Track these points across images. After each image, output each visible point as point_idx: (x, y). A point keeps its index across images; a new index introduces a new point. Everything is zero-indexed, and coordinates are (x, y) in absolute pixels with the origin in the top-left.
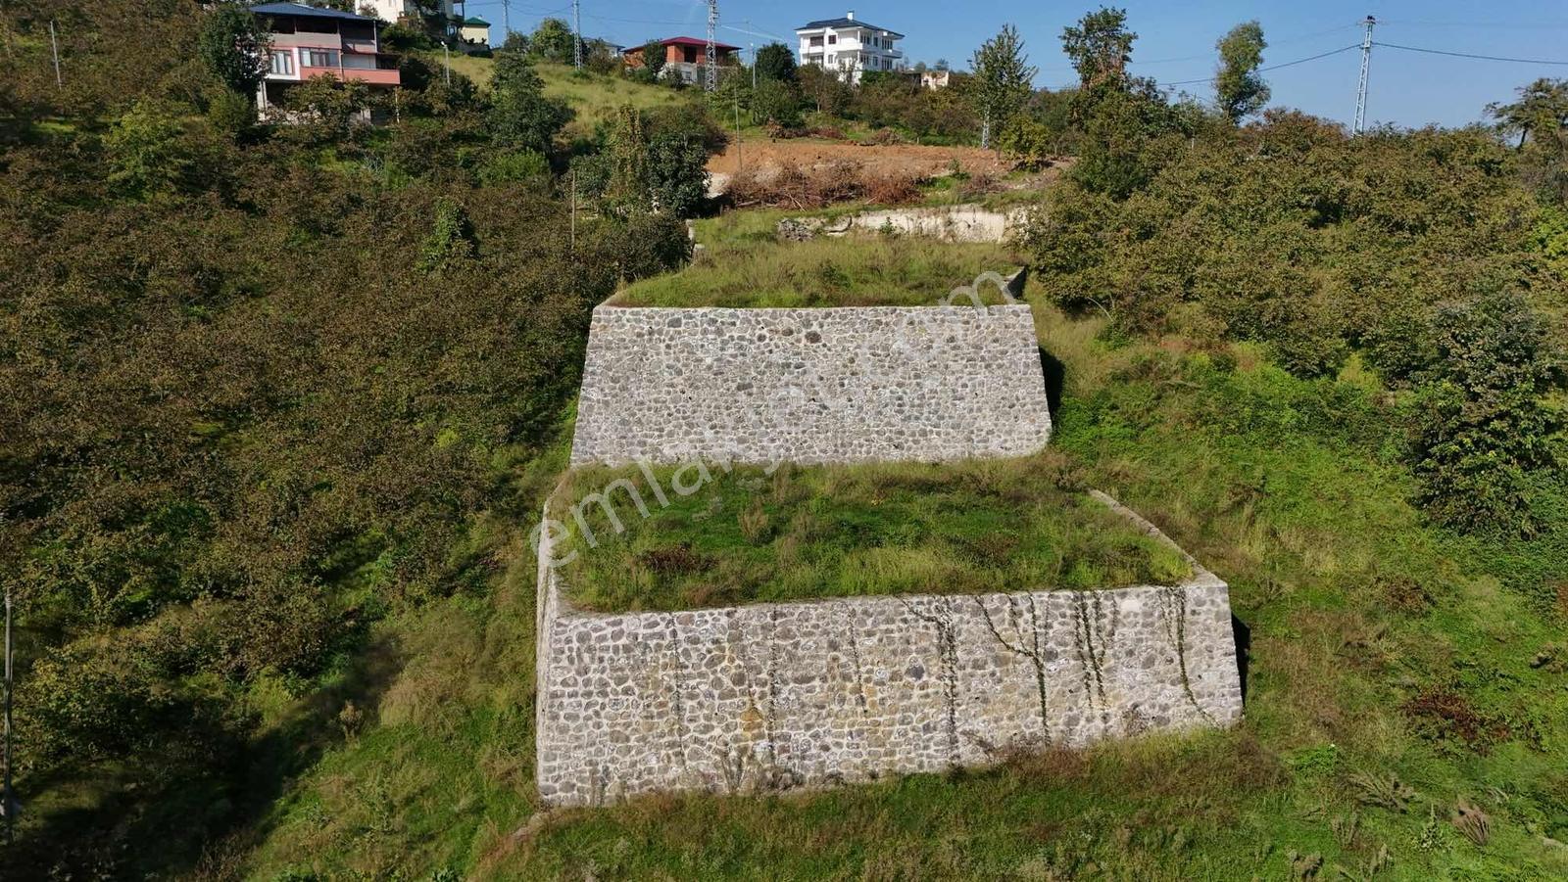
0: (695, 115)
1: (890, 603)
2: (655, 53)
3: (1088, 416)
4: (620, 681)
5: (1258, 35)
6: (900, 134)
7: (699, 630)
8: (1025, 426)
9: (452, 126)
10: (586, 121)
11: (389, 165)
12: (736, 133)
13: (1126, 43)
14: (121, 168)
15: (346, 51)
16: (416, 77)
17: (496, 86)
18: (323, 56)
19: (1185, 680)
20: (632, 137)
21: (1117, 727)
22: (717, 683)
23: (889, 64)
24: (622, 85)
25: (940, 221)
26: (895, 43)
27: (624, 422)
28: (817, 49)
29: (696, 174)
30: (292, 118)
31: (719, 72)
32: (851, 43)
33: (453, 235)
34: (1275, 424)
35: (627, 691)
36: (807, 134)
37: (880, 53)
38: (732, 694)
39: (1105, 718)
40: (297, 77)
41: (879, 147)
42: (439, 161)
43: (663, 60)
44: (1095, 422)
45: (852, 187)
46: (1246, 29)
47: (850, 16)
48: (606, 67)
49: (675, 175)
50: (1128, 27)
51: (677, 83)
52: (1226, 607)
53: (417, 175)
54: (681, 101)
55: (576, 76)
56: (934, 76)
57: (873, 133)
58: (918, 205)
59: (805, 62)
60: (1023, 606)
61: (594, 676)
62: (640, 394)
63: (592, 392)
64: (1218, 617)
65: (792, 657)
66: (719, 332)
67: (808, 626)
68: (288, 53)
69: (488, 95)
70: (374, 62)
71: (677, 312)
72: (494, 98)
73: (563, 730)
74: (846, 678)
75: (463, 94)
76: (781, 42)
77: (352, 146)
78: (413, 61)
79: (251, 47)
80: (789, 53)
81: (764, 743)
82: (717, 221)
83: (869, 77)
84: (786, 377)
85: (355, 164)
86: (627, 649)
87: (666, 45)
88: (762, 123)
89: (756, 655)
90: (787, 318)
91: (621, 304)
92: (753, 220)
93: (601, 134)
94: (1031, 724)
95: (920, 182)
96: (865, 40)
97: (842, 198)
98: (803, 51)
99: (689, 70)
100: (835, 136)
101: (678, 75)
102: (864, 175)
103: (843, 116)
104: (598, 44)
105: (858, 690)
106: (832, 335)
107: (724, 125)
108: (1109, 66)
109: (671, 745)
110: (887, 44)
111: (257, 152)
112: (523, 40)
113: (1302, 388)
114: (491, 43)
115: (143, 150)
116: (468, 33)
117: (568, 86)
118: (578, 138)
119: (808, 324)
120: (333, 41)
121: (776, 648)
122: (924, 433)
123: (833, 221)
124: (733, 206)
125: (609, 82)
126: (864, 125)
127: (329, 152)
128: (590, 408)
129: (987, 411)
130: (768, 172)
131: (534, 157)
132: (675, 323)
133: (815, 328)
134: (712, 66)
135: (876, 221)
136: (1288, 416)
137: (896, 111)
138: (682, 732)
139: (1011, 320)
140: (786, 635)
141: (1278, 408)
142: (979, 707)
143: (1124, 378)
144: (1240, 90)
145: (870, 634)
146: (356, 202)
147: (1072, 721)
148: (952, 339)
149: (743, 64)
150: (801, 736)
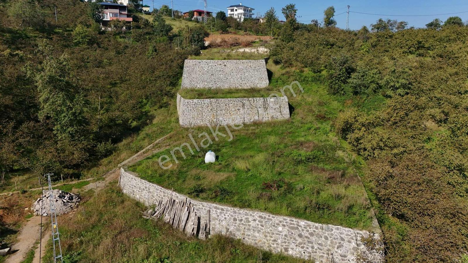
0: (202, 28)
1: (235, 99)
2: (192, 14)
3: (276, 81)
4: (193, 109)
5: (334, 9)
6: (251, 33)
7: (205, 102)
8: (264, 82)
9: (145, 31)
10: (175, 30)
11: (132, 39)
12: (211, 33)
13: (295, 11)
14: (76, 39)
15: (120, 13)
16: (136, 19)
17: (154, 22)
18: (115, 15)
19: (281, 112)
20: (188, 32)
21: (270, 119)
22: (208, 110)
23: (251, 16)
24: (183, 21)
25: (255, 50)
26: (253, 11)
27: (191, 81)
28: (232, 13)
29: (203, 41)
30: (109, 29)
31: (207, 18)
32: (241, 11)
33: (153, 51)
34: (307, 81)
35: (194, 111)
36: (228, 33)
37: (248, 14)
38: (210, 112)
39: (268, 117)
40: (109, 19)
41: (245, 36)
42: (143, 39)
43: (193, 15)
44: (277, 82)
45: (237, 43)
46: (331, 8)
47: (241, 4)
48: (179, 17)
49: (198, 40)
50: (296, 7)
51: (197, 21)
52: (287, 101)
53: (138, 42)
54: (198, 25)
55: (172, 19)
56: (263, 19)
57: (245, 33)
58: (251, 47)
59: (229, 16)
60: (255, 100)
61: (190, 108)
62: (193, 76)
63: (185, 75)
64: (286, 102)
65: (219, 107)
66: (208, 64)
67: (222, 102)
68: (107, 14)
69: (152, 24)
70: (126, 16)
71: (200, 61)
72: (154, 25)
73: (185, 116)
74: (228, 110)
75: (147, 23)
76: (222, 11)
77: (123, 35)
78: (134, 16)
79: (100, 12)
80: (225, 14)
81: (215, 120)
82: (207, 50)
83: (245, 20)
84: (220, 73)
85: (124, 39)
86: (194, 104)
87: (194, 12)
88: (217, 31)
89: (214, 106)
90: (220, 62)
91: (190, 59)
92: (215, 50)
93: (180, 33)
94: (256, 118)
95: (252, 42)
96: (245, 10)
97: (235, 46)
98: (229, 13)
99: (200, 18)
100: (235, 33)
101: (197, 19)
102: (240, 41)
103: (238, 29)
104: (177, 11)
105: (230, 112)
106: (228, 65)
107: (209, 31)
108: (292, 16)
109: (201, 119)
110: (250, 11)
111: (103, 36)
112: (157, 10)
113: (315, 75)
114: (150, 11)
115: (81, 35)
116: (144, 9)
117: (171, 22)
118: (174, 34)
119: (224, 63)
120: (117, 11)
121: (217, 105)
122: (246, 84)
123: (232, 50)
124: (211, 47)
125: (180, 21)
126: (243, 31)
127: (118, 37)
128: (184, 78)
129: (257, 79)
130: (219, 40)
131: (165, 37)
132: (200, 63)
133: (225, 64)
134: (205, 17)
135: (242, 50)
136: (310, 79)
137: (251, 28)
138: (203, 117)
139: (261, 62)
140: (219, 103)
141: (308, 78)
142: (248, 115)
143: (283, 75)
144: (329, 22)
145: (231, 104)
146: (127, 47)
147: (263, 118)
148: (250, 66)
149: (213, 16)
150: (221, 119)
